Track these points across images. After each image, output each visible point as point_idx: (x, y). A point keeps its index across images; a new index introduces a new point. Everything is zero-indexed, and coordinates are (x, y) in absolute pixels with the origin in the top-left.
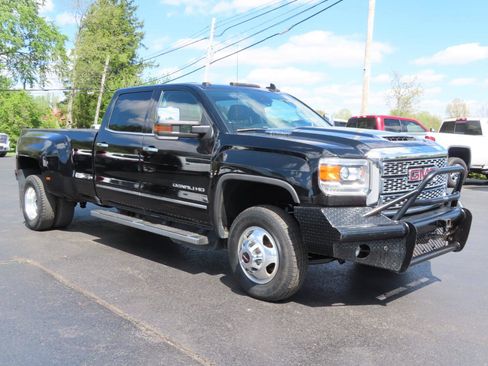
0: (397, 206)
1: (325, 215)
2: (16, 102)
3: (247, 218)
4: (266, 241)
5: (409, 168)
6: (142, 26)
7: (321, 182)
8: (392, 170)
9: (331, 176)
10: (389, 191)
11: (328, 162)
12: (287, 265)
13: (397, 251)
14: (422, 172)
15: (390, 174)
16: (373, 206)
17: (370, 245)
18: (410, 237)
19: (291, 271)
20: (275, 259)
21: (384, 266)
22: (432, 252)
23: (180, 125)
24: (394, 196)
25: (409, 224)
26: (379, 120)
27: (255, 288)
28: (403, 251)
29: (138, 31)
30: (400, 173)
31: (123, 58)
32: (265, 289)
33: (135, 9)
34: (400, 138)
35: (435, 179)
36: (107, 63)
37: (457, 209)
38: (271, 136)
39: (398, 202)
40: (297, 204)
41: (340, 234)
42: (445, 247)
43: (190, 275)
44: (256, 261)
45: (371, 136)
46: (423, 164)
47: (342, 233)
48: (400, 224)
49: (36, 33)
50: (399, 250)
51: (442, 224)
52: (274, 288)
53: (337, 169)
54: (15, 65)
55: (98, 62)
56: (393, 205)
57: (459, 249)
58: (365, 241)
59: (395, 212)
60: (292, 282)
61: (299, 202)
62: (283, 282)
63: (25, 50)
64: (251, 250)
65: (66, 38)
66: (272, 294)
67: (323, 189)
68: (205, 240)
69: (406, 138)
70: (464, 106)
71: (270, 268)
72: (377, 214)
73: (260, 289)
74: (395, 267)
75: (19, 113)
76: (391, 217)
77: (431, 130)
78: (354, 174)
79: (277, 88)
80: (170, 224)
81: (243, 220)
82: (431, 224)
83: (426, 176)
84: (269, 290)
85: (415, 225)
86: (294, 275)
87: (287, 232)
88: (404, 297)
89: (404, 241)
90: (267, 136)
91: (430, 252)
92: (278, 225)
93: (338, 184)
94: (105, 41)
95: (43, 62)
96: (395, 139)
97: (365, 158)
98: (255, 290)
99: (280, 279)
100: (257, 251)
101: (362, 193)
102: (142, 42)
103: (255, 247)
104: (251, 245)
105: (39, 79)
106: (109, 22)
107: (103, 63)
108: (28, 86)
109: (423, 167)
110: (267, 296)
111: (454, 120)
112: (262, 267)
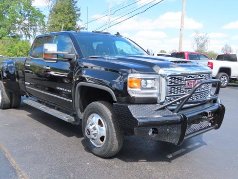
0: (178, 103)
1: (130, 109)
2: (20, 45)
3: (90, 109)
4: (100, 123)
5: (186, 80)
6: (79, 11)
7: (129, 89)
8: (175, 81)
9: (135, 84)
10: (172, 94)
11: (133, 76)
12: (110, 138)
13: (175, 132)
14: (194, 82)
15: (173, 84)
16: (162, 103)
17: (158, 128)
18: (184, 123)
19: (112, 141)
20: (104, 134)
21: (168, 141)
22: (200, 130)
23: (57, 54)
24: (175, 97)
25: (183, 115)
26: (186, 54)
27: (95, 149)
28: (179, 132)
29: (77, 13)
30: (179, 83)
31: (70, 25)
32: (100, 151)
33: (76, 2)
34: (183, 62)
35: (203, 87)
36: (63, 28)
37: (217, 104)
38: (107, 61)
39: (178, 101)
40: (115, 102)
41: (138, 122)
42: (208, 127)
43: (67, 137)
44: (94, 134)
45: (164, 60)
46: (195, 78)
47: (140, 121)
48: (178, 115)
49: (31, 13)
50: (177, 131)
51: (206, 114)
52: (104, 151)
53: (139, 81)
54: (22, 28)
55: (59, 27)
56: (175, 103)
57: (217, 128)
58: (155, 126)
59: (175, 107)
60: (114, 148)
61: (116, 100)
62: (108, 148)
63: (26, 22)
64: (91, 128)
65: (45, 16)
66: (103, 154)
67: (130, 93)
68: (73, 119)
69: (186, 62)
70: (230, 48)
71: (102, 138)
72: (163, 108)
73: (97, 150)
74: (175, 141)
75: (22, 51)
76: (172, 110)
77: (212, 59)
78: (150, 84)
79: (120, 34)
80: (58, 109)
81: (88, 110)
82: (199, 114)
83: (196, 85)
84: (101, 151)
85: (187, 116)
86: (115, 144)
87: (111, 118)
88: (183, 156)
89: (180, 125)
90: (104, 61)
91: (198, 131)
92: (106, 114)
93: (139, 90)
94: (62, 17)
95: (34, 27)
96: (178, 62)
97: (157, 74)
98: (95, 151)
99: (107, 146)
100: (95, 128)
101: (155, 96)
102: (79, 18)
103: (93, 126)
104: (92, 125)
105: (32, 35)
106: (64, 9)
107: (61, 27)
108: (28, 38)
109: (195, 80)
110: (100, 154)
111: (223, 54)
112: (98, 138)
